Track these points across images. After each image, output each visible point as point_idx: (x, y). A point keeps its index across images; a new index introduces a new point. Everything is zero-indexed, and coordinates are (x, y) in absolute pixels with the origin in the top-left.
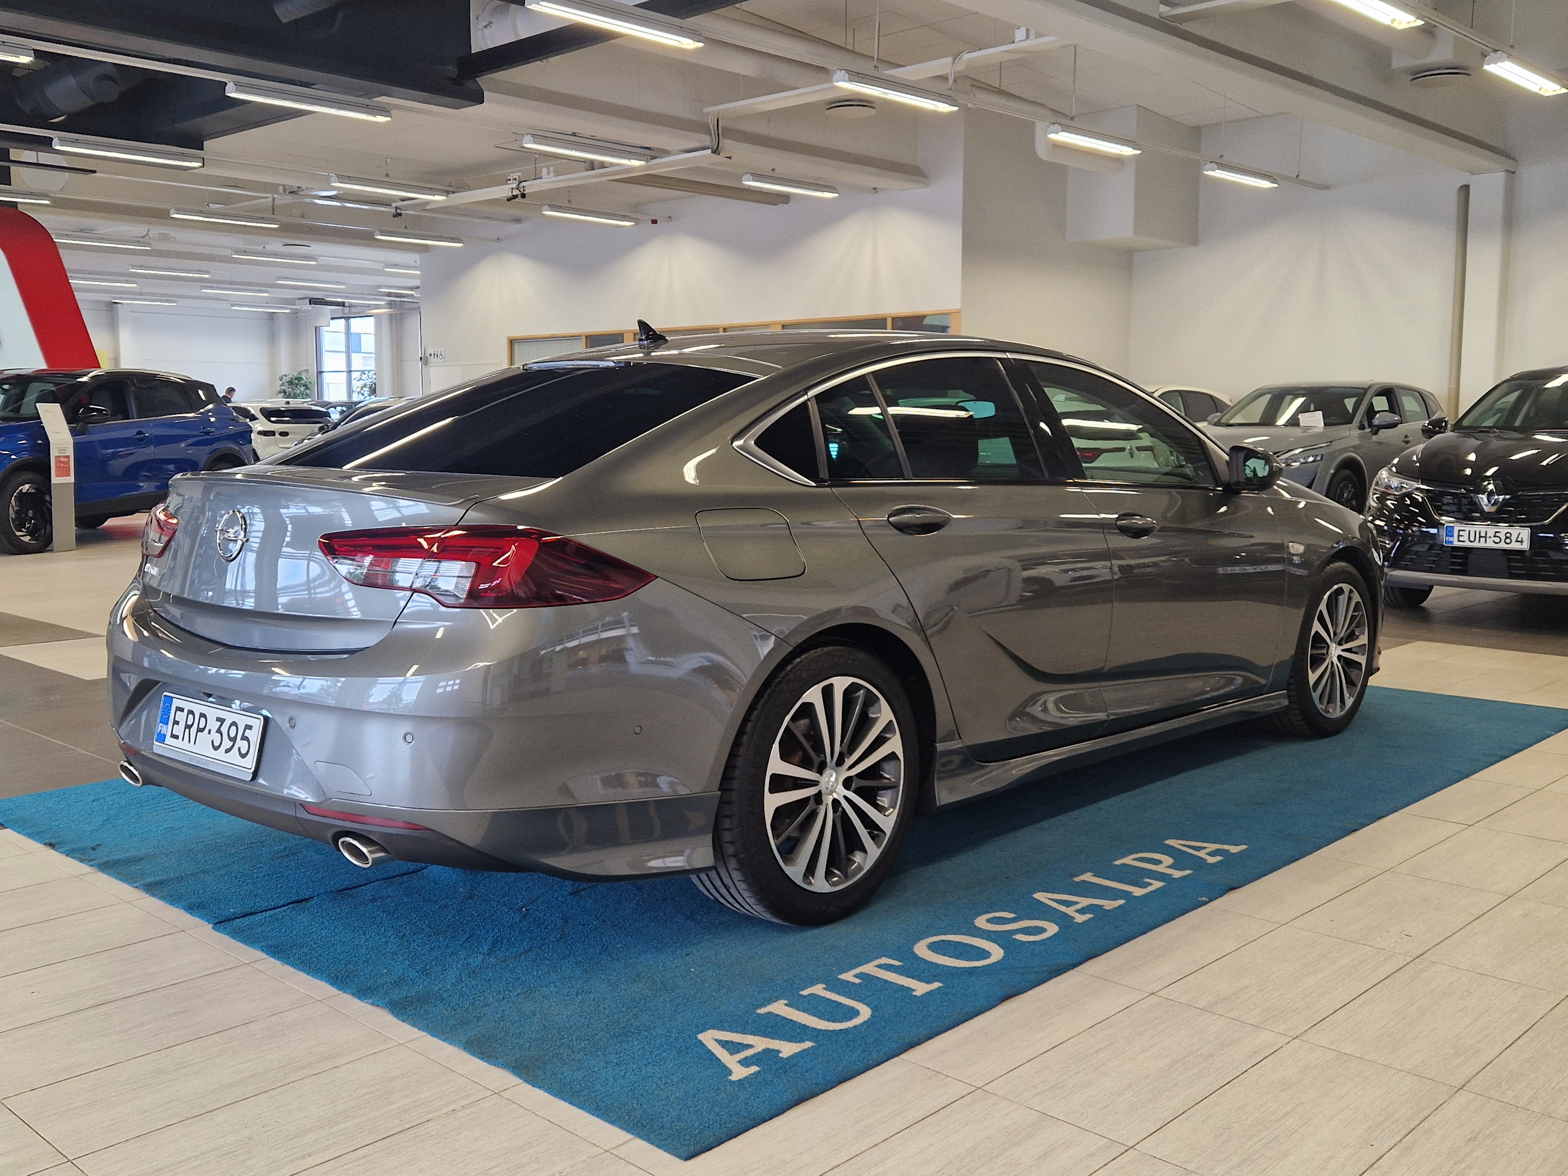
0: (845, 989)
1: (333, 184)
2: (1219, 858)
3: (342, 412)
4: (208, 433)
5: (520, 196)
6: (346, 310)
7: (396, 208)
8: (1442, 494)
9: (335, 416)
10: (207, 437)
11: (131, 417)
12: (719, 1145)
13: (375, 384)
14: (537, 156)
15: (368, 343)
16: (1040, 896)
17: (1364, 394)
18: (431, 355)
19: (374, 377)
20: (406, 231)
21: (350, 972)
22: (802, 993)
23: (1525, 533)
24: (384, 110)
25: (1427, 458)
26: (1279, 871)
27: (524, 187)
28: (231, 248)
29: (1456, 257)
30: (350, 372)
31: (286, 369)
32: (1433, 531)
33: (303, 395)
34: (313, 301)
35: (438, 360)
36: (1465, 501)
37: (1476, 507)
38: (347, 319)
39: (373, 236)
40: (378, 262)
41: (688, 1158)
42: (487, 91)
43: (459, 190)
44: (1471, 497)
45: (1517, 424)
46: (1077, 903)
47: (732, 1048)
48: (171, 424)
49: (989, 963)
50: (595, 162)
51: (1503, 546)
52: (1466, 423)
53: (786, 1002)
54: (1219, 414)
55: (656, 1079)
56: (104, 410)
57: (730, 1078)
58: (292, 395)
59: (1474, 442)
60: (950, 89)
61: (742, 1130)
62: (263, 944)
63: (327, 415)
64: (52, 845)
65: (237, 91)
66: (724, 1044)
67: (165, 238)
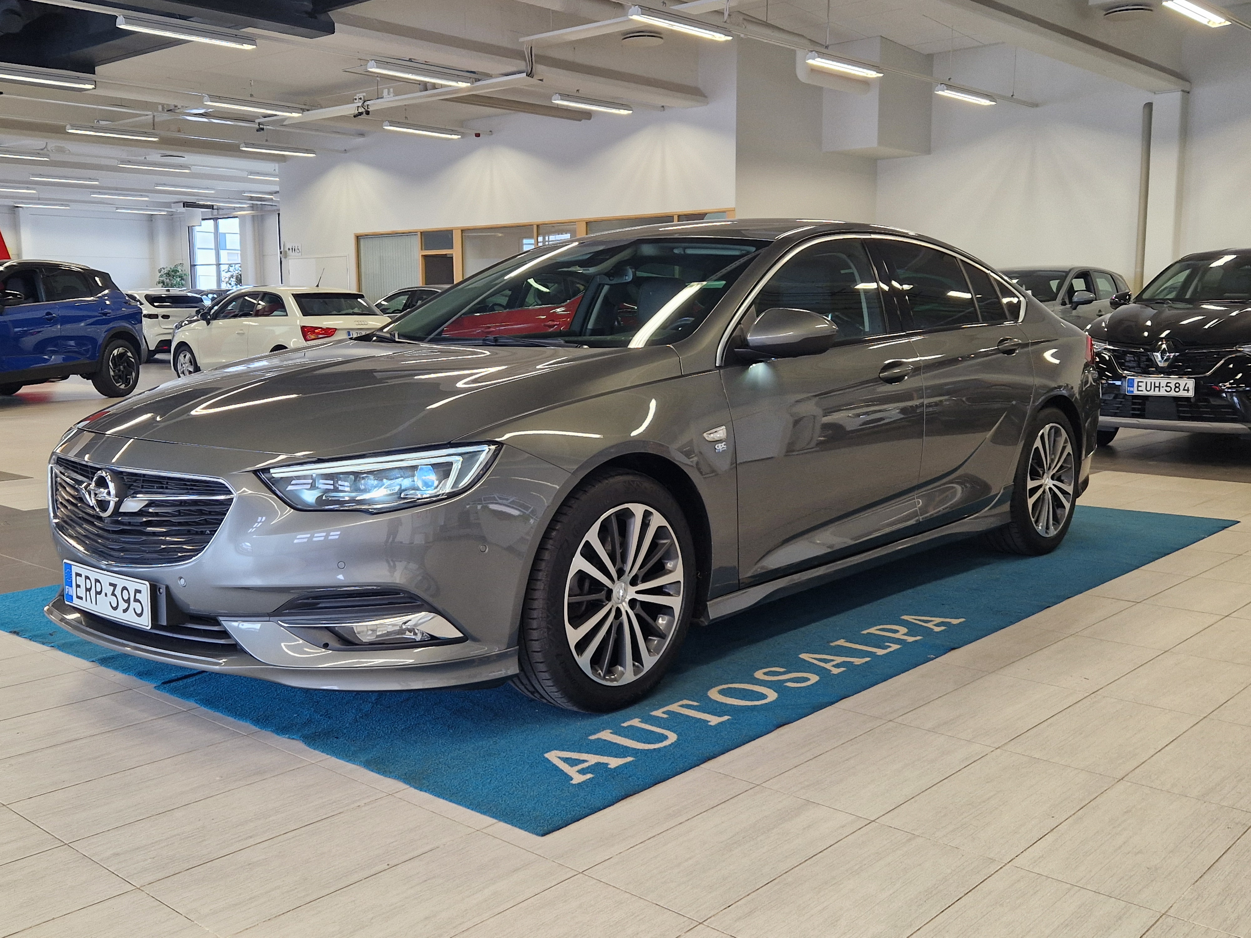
0: (656, 722)
1: (205, 103)
2: (943, 628)
3: (213, 299)
4: (105, 314)
5: (364, 113)
6: (215, 212)
7: (259, 124)
8: (1125, 353)
9: (207, 303)
10: (104, 317)
11: (40, 300)
12: (566, 826)
13: (241, 275)
14: (378, 79)
15: (233, 241)
16: (803, 656)
17: (1066, 277)
18: (289, 249)
19: (240, 269)
20: (267, 143)
21: (269, 717)
22: (623, 725)
23: (1191, 384)
24: (250, 40)
25: (1114, 325)
26: (989, 636)
27: (368, 105)
28: (117, 159)
29: (1142, 162)
30: (218, 265)
31: (164, 263)
32: (1118, 383)
33: (179, 285)
34: (186, 205)
35: (296, 254)
36: (1144, 358)
37: (1152, 363)
38: (216, 219)
39: (239, 148)
40: (242, 170)
41: (543, 835)
42: (338, 22)
43: (313, 108)
44: (1148, 355)
45: (1188, 296)
46: (833, 660)
47: (572, 762)
48: (72, 307)
49: (766, 702)
50: (428, 84)
51: (1173, 393)
52: (1145, 296)
53: (611, 731)
55: (514, 784)
56: (19, 295)
57: (571, 782)
58: (170, 285)
59: (1150, 312)
60: (725, 22)
61: (583, 816)
62: (197, 698)
63: (201, 300)
64: (16, 633)
65: (127, 23)
66: (566, 760)
67: (61, 150)
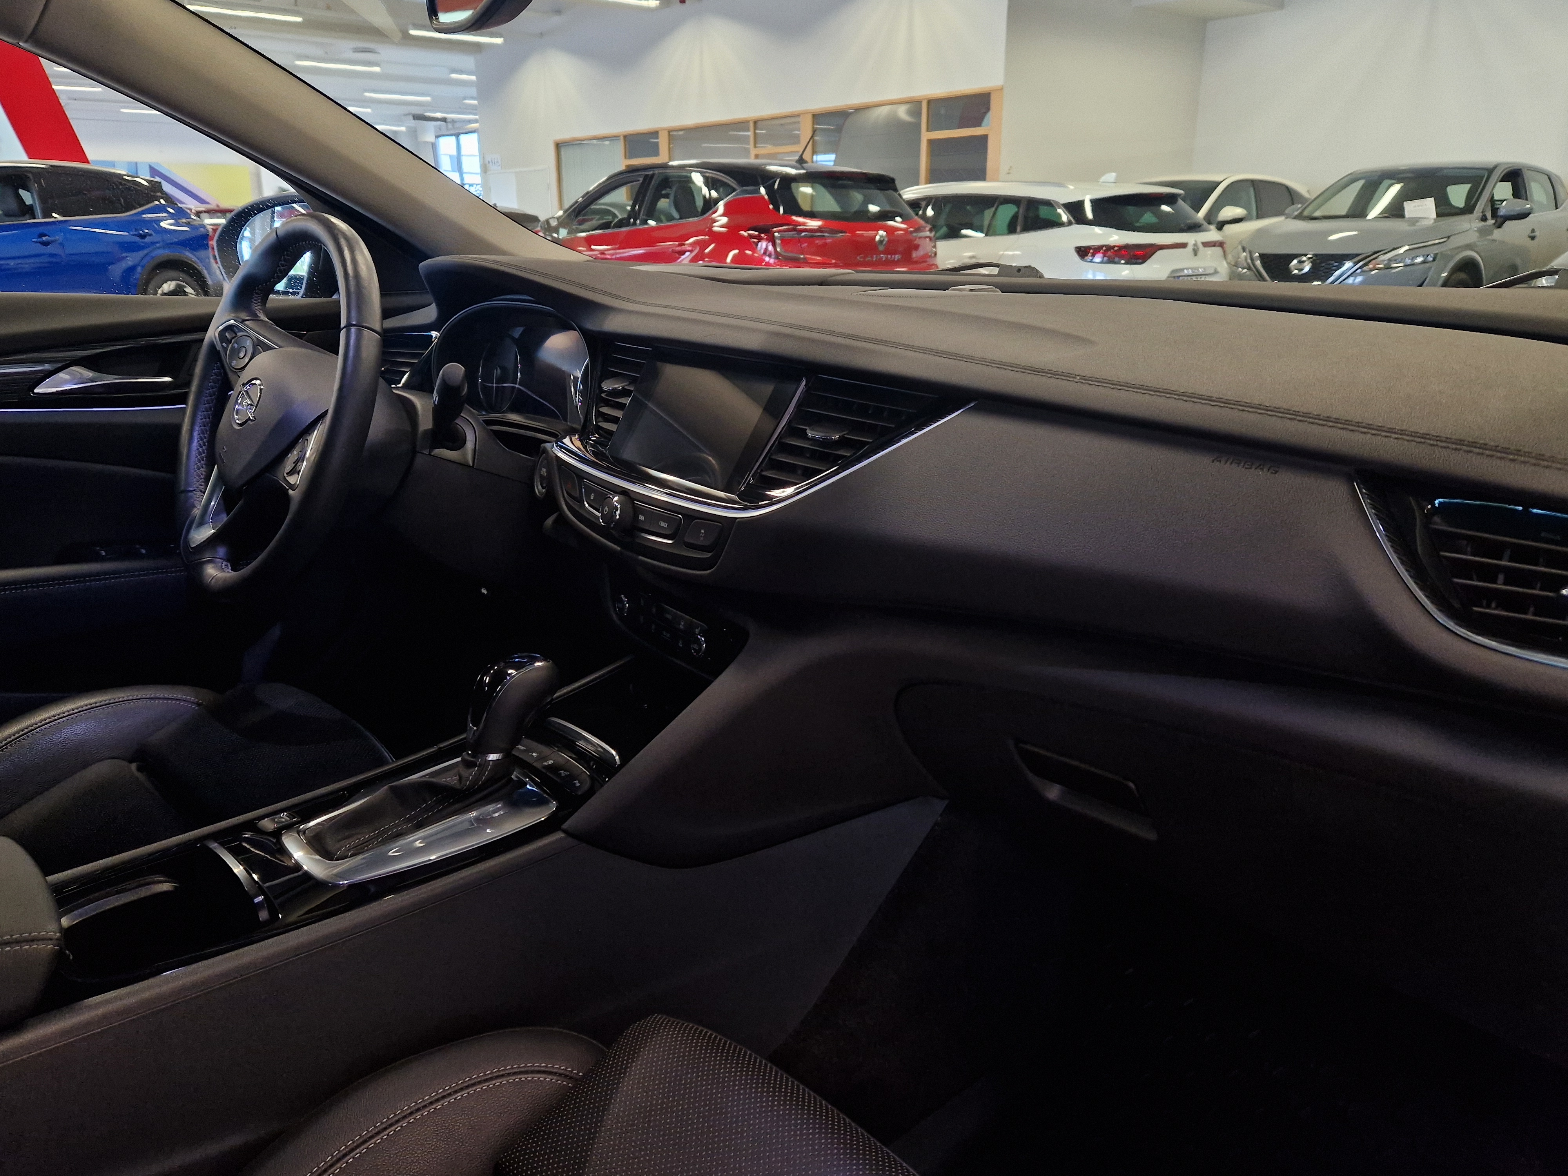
6: (456, 126)
11: (37, 217)
17: (1486, 178)
18: (489, 162)
34: (415, 117)
35: (496, 168)
38: (457, 135)
54: (1300, 206)
